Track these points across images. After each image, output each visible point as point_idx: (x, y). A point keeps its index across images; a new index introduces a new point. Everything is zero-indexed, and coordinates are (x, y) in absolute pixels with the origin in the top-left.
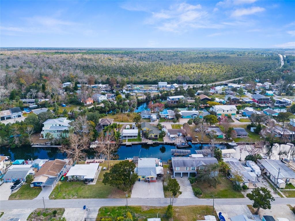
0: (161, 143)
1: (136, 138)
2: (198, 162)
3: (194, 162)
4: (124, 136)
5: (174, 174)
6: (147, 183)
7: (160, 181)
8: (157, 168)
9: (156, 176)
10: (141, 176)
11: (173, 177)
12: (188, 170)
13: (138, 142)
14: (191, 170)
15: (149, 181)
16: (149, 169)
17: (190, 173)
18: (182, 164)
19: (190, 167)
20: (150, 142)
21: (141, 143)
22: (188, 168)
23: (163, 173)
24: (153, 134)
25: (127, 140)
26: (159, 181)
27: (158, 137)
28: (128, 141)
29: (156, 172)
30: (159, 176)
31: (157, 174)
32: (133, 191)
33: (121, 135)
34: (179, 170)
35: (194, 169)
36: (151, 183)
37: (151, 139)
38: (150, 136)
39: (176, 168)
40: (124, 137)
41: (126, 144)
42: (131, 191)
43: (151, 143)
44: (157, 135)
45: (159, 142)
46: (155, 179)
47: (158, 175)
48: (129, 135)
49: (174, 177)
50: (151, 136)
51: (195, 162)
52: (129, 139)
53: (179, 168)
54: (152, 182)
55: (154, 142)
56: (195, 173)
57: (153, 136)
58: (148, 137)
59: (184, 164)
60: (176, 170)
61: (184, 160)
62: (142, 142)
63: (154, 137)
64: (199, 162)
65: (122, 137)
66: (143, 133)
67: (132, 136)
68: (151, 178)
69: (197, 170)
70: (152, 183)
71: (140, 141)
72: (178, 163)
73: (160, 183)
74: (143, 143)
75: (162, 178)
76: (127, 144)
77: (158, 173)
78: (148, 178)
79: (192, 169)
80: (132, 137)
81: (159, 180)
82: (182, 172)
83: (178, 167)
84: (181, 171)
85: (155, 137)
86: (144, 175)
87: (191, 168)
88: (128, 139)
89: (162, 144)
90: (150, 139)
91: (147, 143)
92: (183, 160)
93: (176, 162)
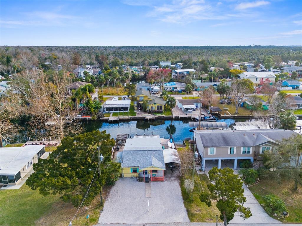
0: (168, 117)
1: (126, 111)
2: (255, 137)
3: (246, 136)
4: (106, 108)
5: (204, 163)
6: (143, 183)
7: (173, 179)
8: (165, 151)
9: (164, 166)
10: (130, 169)
11: (201, 170)
12: (235, 153)
13: (130, 117)
14: (242, 153)
15: (147, 178)
16: (147, 152)
17: (238, 160)
18: (221, 140)
19: (239, 147)
20: (149, 116)
21: (134, 117)
22: (235, 148)
23: (178, 162)
24: (155, 104)
25: (111, 114)
26: (170, 178)
27: (163, 109)
28: (113, 116)
29: (163, 158)
30: (171, 167)
31: (166, 162)
32: (106, 204)
33: (102, 107)
34: (215, 154)
35: (248, 152)
36: (152, 184)
37: (152, 113)
38: (149, 108)
39: (209, 149)
40: (107, 110)
41: (108, 119)
42: (101, 205)
43: (151, 118)
44: (161, 107)
45: (165, 116)
46: (161, 174)
47: (167, 165)
48: (115, 106)
49: (204, 169)
50: (152, 107)
51: (248, 136)
52: (115, 113)
53: (215, 148)
54: (156, 181)
55: (157, 116)
56: (250, 160)
57: (155, 107)
58: (147, 109)
59: (226, 141)
60: (209, 154)
61: (224, 133)
62: (136, 116)
63: (156, 109)
64: (257, 136)
65: (104, 111)
66: (138, 104)
67: (119, 108)
68: (153, 171)
69: (256, 153)
70: (154, 183)
71: (134, 115)
72: (211, 140)
73: (172, 184)
74: (139, 118)
75: (177, 173)
76: (110, 119)
77: (168, 160)
78: (146, 172)
79: (244, 152)
80: (120, 110)
81: (170, 175)
82: (220, 159)
83: (212, 146)
84: (219, 156)
85: (158, 109)
86: (135, 164)
87: (242, 148)
88: (113, 113)
89: (171, 119)
90: (150, 112)
91: (144, 117)
92: (221, 134)
93: (207, 138)
